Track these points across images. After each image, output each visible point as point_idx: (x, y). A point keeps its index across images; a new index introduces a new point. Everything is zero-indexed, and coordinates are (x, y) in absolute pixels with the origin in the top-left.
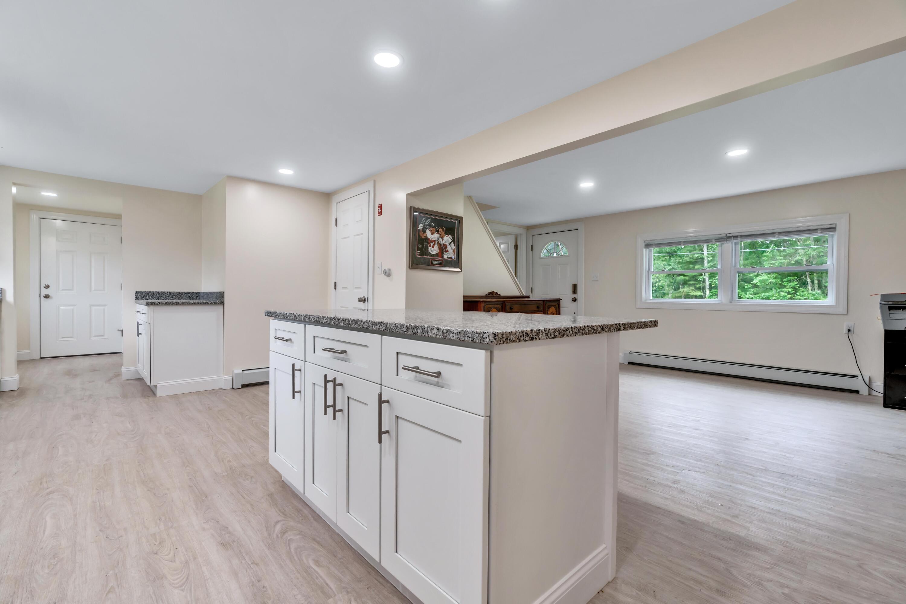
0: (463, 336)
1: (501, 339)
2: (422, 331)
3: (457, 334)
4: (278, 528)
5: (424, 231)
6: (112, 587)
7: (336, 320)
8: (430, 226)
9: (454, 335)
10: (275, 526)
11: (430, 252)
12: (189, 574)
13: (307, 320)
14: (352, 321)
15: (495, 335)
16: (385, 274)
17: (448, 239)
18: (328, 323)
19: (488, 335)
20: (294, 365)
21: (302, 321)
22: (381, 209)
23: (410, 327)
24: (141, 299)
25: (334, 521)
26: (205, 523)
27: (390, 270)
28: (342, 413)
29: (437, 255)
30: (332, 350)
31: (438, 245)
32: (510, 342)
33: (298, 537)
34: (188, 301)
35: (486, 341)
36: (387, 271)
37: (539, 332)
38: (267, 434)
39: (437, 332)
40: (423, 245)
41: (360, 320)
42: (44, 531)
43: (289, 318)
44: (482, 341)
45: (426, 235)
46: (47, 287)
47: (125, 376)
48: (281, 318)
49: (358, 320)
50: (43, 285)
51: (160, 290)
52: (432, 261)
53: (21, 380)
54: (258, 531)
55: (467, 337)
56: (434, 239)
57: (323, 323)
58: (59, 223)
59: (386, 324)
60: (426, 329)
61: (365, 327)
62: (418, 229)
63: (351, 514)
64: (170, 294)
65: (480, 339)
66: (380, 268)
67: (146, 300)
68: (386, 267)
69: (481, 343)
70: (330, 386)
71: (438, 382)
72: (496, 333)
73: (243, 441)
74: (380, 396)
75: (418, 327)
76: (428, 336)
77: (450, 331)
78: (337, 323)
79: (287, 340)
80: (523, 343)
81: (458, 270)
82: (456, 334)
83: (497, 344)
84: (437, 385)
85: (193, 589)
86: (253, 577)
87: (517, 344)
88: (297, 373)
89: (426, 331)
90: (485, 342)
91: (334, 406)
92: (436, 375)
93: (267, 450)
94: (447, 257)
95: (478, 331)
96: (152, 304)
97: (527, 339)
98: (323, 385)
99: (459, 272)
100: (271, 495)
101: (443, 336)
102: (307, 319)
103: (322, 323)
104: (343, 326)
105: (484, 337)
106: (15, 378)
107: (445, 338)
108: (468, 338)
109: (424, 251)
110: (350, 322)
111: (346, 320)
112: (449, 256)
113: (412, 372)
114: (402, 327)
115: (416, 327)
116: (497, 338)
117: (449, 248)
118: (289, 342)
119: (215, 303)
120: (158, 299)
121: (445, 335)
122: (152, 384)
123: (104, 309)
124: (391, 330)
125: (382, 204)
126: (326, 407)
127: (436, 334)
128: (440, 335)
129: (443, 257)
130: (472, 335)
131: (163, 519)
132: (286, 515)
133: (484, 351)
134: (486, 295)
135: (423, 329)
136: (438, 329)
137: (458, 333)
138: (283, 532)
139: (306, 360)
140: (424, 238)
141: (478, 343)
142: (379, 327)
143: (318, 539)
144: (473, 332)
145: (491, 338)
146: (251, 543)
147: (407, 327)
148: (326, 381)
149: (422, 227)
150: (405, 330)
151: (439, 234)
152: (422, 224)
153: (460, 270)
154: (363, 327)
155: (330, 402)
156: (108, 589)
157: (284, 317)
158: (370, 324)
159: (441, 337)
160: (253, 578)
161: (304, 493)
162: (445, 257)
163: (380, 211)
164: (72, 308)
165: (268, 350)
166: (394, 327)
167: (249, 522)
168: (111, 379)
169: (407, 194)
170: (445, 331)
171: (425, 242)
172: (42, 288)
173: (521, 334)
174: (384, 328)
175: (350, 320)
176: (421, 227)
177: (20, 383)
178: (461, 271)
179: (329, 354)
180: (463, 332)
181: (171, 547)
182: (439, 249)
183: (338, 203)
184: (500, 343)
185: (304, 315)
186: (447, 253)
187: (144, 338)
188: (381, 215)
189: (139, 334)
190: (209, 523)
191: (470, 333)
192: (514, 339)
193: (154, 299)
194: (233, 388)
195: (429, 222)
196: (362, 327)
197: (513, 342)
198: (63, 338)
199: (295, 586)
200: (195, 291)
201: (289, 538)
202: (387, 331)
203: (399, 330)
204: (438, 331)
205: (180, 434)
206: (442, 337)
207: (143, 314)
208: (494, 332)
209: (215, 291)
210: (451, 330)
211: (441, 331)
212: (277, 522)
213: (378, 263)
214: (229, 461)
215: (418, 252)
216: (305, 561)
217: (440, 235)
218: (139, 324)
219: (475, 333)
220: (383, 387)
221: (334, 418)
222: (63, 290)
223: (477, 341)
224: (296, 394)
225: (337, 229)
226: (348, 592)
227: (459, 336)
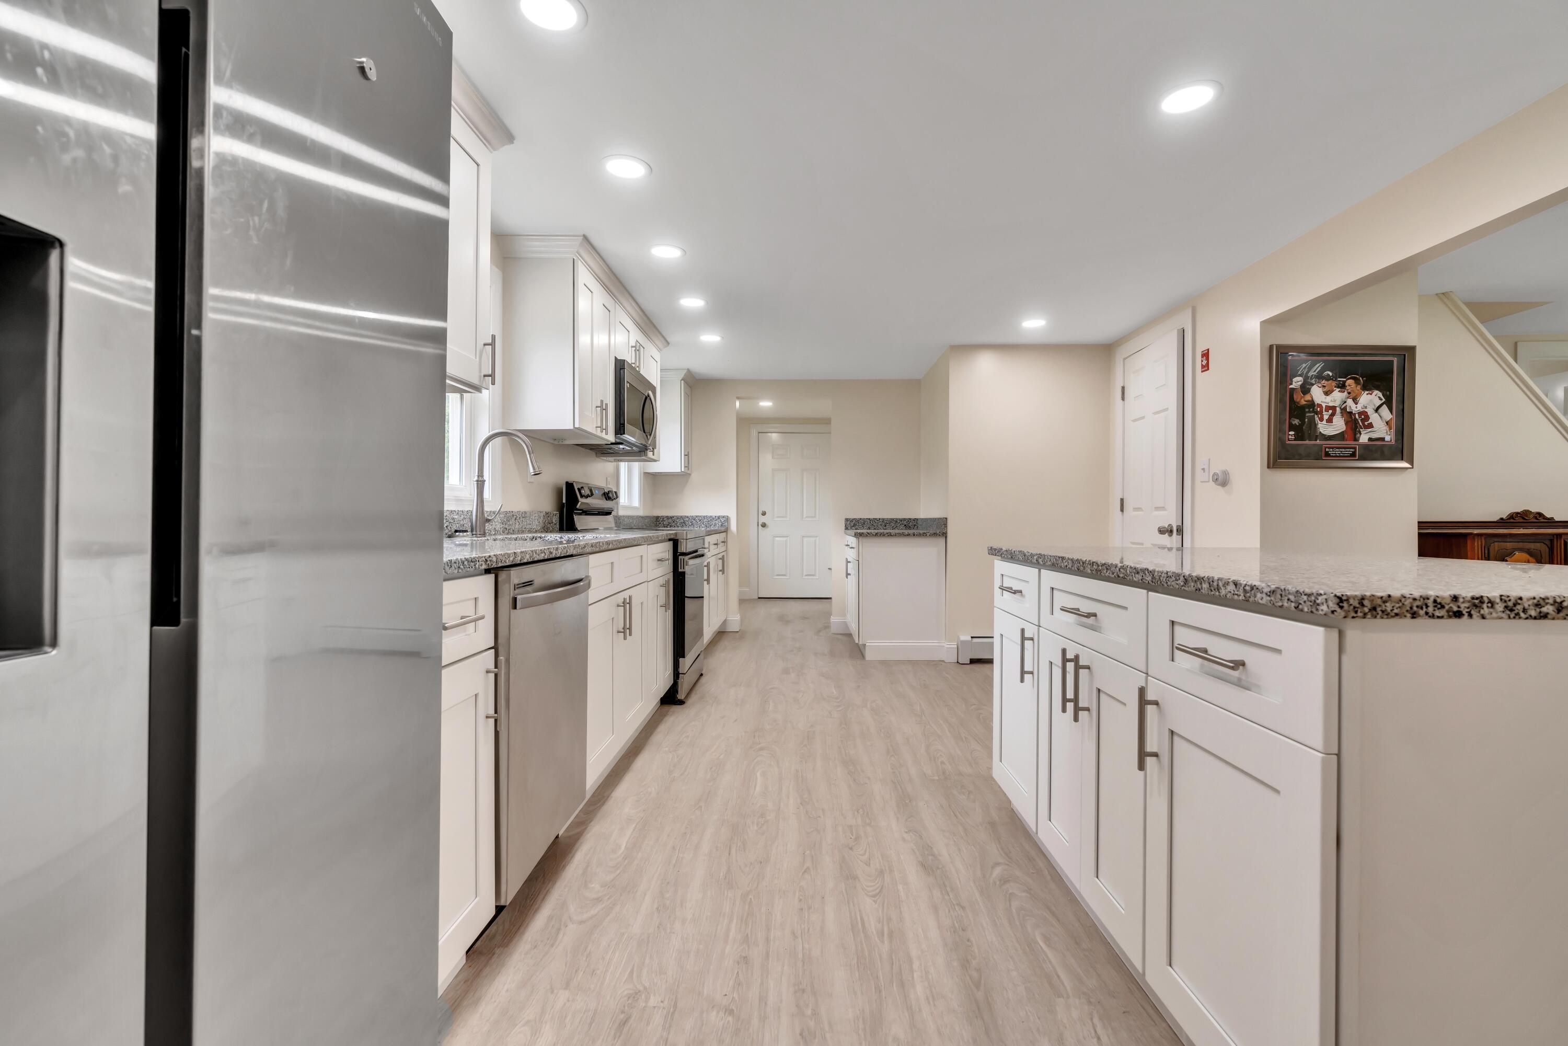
0: (1280, 597)
1: (1357, 608)
2: (1210, 586)
3: (1269, 594)
4: (997, 871)
5: (1305, 389)
6: (808, 868)
7: (1079, 563)
8: (1320, 377)
9: (1264, 596)
10: (993, 868)
11: (1320, 432)
12: (883, 886)
13: (1041, 563)
14: (1103, 565)
15: (1341, 600)
16: (1216, 480)
17: (1370, 400)
18: (1069, 568)
19: (1326, 599)
20: (1023, 631)
21: (1034, 563)
22: (1208, 359)
23: (1190, 579)
24: (851, 527)
25: (1078, 887)
26: (906, 832)
27: (1226, 473)
28: (1090, 713)
29: (1341, 436)
30: (1075, 611)
31: (1342, 415)
32: (1385, 617)
33: (1024, 894)
34: (901, 531)
35: (1322, 610)
36: (1221, 477)
37: (1482, 602)
38: (990, 730)
39: (1235, 589)
40: (1301, 417)
41: (1114, 565)
42: (755, 787)
43: (1018, 558)
44: (1314, 610)
45: (1312, 397)
46: (764, 514)
47: (834, 629)
48: (1007, 558)
49: (1112, 564)
50: (760, 512)
51: (872, 517)
52: (1327, 450)
53: (742, 620)
54: (970, 866)
55: (1286, 600)
56: (1331, 404)
57: (1063, 567)
58: (774, 436)
59: (1152, 573)
60: (1215, 584)
61: (1121, 575)
62: (1291, 387)
63: (1102, 882)
64: (883, 522)
65: (1311, 606)
66: (1207, 470)
67: (856, 529)
68: (1217, 468)
69: (1312, 612)
70: (1070, 666)
71: (1240, 679)
72: (1342, 595)
73: (964, 739)
74: (1142, 691)
75: (1203, 578)
76: (1220, 596)
77: (1257, 588)
78: (1082, 568)
79: (1015, 592)
80: (1422, 622)
81: (1407, 465)
82: (1266, 594)
83: (1345, 617)
84: (1239, 684)
85: (885, 905)
86: (957, 922)
87: (1408, 621)
88: (1028, 644)
89: (1216, 587)
90: (1321, 612)
91: (1076, 700)
92: (1232, 665)
93: (990, 756)
94: (1370, 439)
95: (1308, 591)
96: (861, 535)
97: (1437, 613)
98: (1060, 665)
99: (1407, 468)
100: (992, 824)
101: (1245, 596)
102: (1040, 561)
103: (1061, 567)
104: (1088, 574)
105: (1318, 602)
106: (736, 618)
107: (1248, 601)
108: (1289, 602)
109: (1305, 430)
110: (1100, 568)
111: (1094, 564)
112: (1374, 436)
113: (1192, 656)
114: (1178, 578)
115: (1199, 579)
116: (1345, 605)
117: (1374, 418)
118: (1017, 596)
119: (935, 535)
120: (869, 528)
121: (1248, 595)
122: (860, 643)
123: (815, 541)
124: (1161, 582)
125: (1208, 350)
126: (1065, 700)
127: (1233, 592)
128: (1240, 595)
129: (1356, 439)
130: (1295, 597)
131: (861, 811)
132: (1011, 858)
133: (1321, 629)
134: (1502, 519)
135: (1210, 581)
136: (1236, 584)
137: (1270, 592)
138: (1004, 881)
139: (1041, 625)
140: (1306, 404)
141: (1307, 612)
142: (1143, 576)
143: (1054, 909)
144: (1297, 591)
145: (1333, 605)
146: (959, 879)
147: (1185, 579)
148: (1065, 660)
149: (1300, 383)
150: (1182, 584)
151: (1346, 392)
152: (1300, 376)
153: (1409, 466)
154: (1118, 576)
155: (1070, 694)
156: (805, 868)
157: (1012, 557)
158: (1128, 571)
159: (1241, 598)
160: (956, 924)
161: (1037, 833)
162: (1364, 438)
163: (1205, 362)
164: (785, 539)
165: (992, 607)
166: (1165, 578)
167: (959, 850)
168: (819, 631)
169: (1262, 323)
170: (1248, 588)
171: (1309, 412)
172: (760, 514)
173: (1418, 603)
174: (1149, 578)
175: (1099, 564)
176: (1297, 382)
177: (741, 625)
178: (1413, 468)
179: (1071, 618)
180: (1279, 592)
181: (867, 847)
182: (1347, 423)
183: (1125, 359)
184: (1355, 615)
185: (1037, 554)
186: (1370, 430)
187: (853, 579)
188: (1208, 369)
189: (848, 574)
190: (911, 834)
191: (1293, 593)
192: (1396, 611)
193: (865, 528)
194: (958, 662)
195: (1317, 371)
196: (1116, 576)
197: (1392, 617)
198: (778, 575)
199: (1011, 957)
200: (913, 517)
201: (1011, 891)
202: (1154, 584)
203: (1172, 583)
204: (1236, 587)
205: (887, 713)
206: (1244, 598)
207: (851, 548)
208: (1339, 594)
209: (935, 517)
210: (1259, 586)
211: (1242, 588)
212: (997, 864)
213: (1201, 461)
214: (942, 763)
215: (1289, 435)
216: (1029, 929)
217: (1349, 393)
218: (848, 562)
219: (1301, 594)
220: (1149, 678)
221: (1076, 719)
222: (778, 517)
223: (1306, 609)
224: (1026, 676)
225: (1124, 405)
226: (1090, 1003)
227: (1272, 598)
